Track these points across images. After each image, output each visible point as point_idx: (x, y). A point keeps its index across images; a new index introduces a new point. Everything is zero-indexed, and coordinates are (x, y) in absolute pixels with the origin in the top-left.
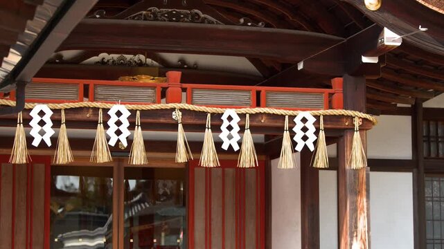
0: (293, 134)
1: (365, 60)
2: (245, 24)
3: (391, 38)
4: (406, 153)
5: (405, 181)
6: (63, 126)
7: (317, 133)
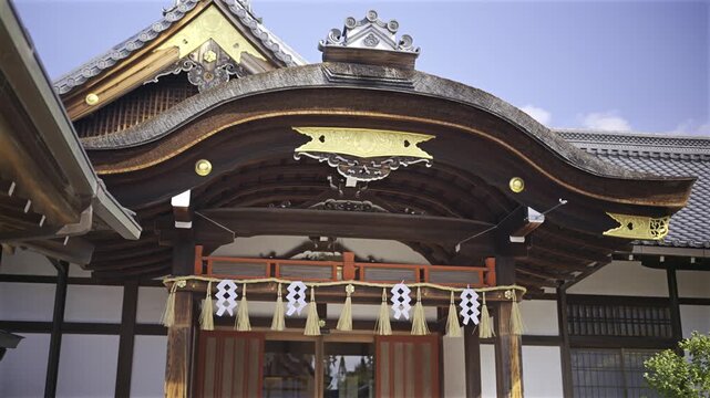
0: (459, 309)
1: (513, 239)
2: (409, 213)
3: (535, 217)
4: (554, 331)
5: (554, 352)
6: (244, 298)
7: (480, 309)
